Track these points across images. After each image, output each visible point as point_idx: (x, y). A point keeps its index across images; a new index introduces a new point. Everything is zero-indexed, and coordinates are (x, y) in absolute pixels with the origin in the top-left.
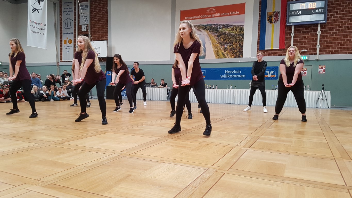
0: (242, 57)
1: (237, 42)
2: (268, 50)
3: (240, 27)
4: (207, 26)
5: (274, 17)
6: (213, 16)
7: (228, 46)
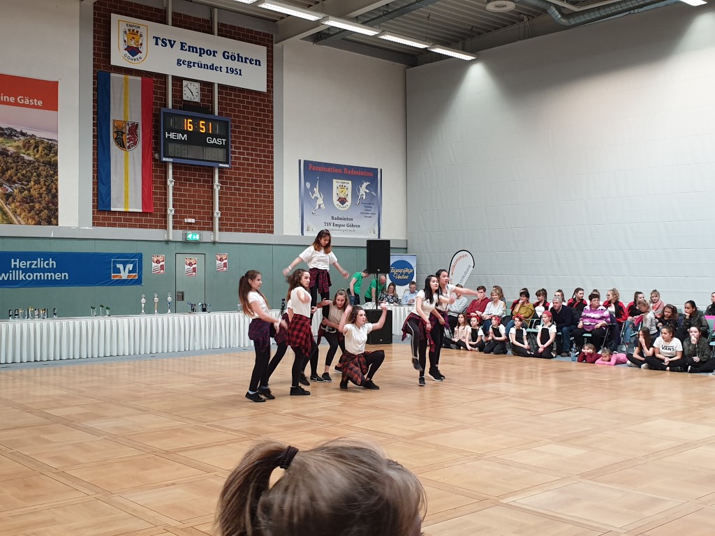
0: (57, 225)
1: (42, 183)
2: (116, 211)
3: (48, 143)
5: (128, 134)
7: (15, 190)
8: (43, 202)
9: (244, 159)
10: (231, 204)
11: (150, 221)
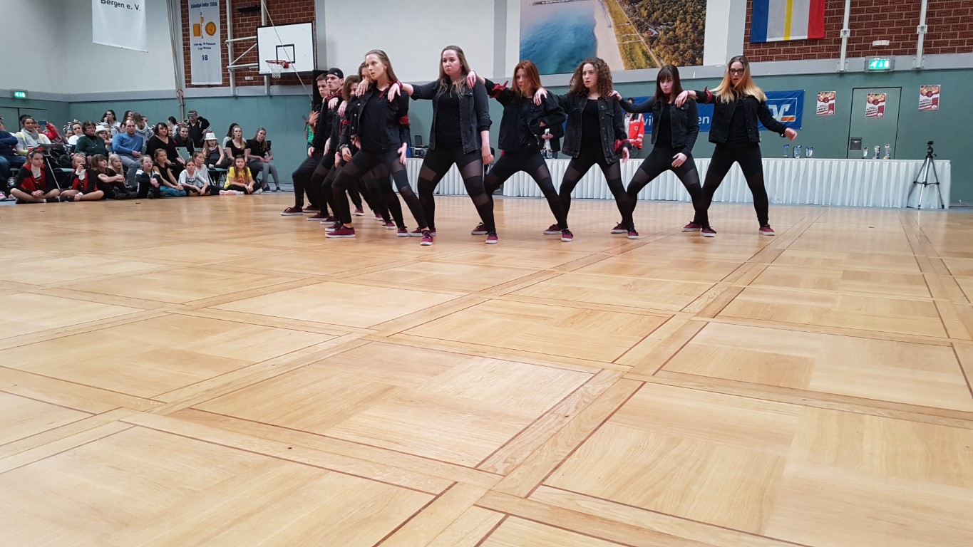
0: (702, 64)
1: (688, 21)
2: (774, 42)
7: (660, 32)
8: (688, 42)
11: (821, 49)
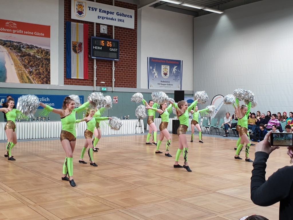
0: (50, 84)
1: (44, 67)
3: (46, 51)
4: (7, 42)
5: (78, 47)
6: (14, 32)
7: (33, 70)
8: (45, 75)
9: (125, 57)
10: (119, 76)
11: (87, 83)
